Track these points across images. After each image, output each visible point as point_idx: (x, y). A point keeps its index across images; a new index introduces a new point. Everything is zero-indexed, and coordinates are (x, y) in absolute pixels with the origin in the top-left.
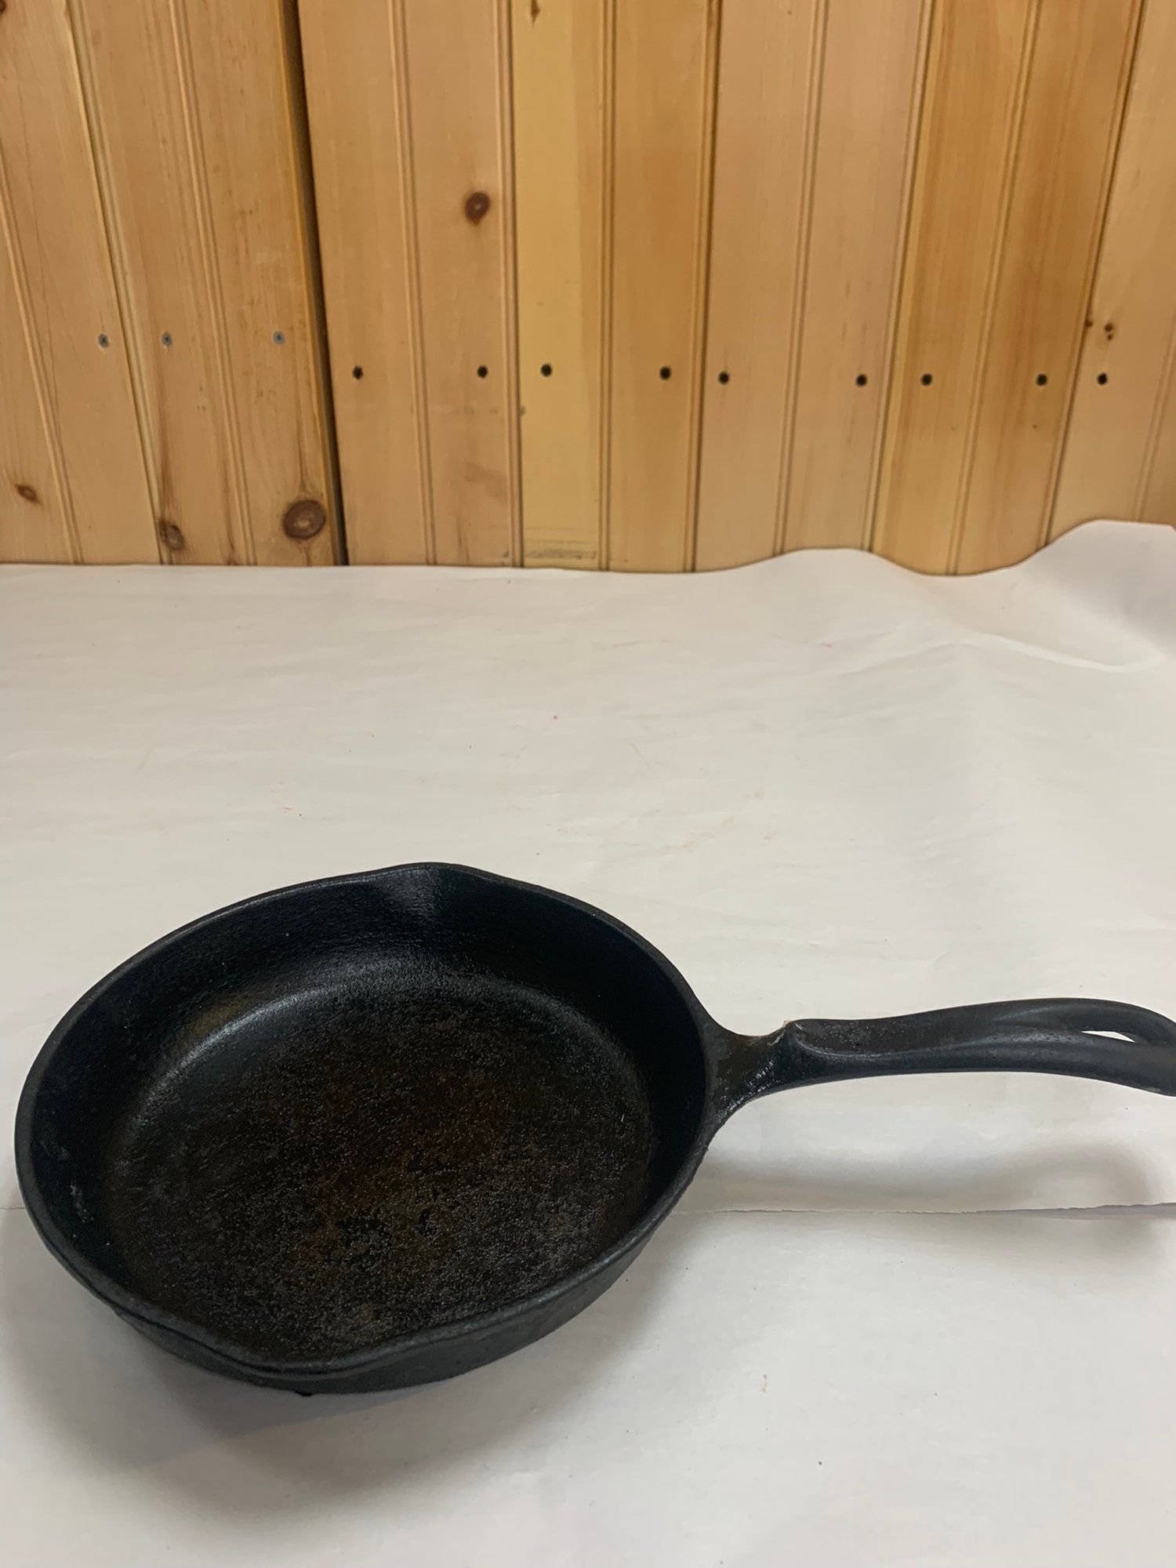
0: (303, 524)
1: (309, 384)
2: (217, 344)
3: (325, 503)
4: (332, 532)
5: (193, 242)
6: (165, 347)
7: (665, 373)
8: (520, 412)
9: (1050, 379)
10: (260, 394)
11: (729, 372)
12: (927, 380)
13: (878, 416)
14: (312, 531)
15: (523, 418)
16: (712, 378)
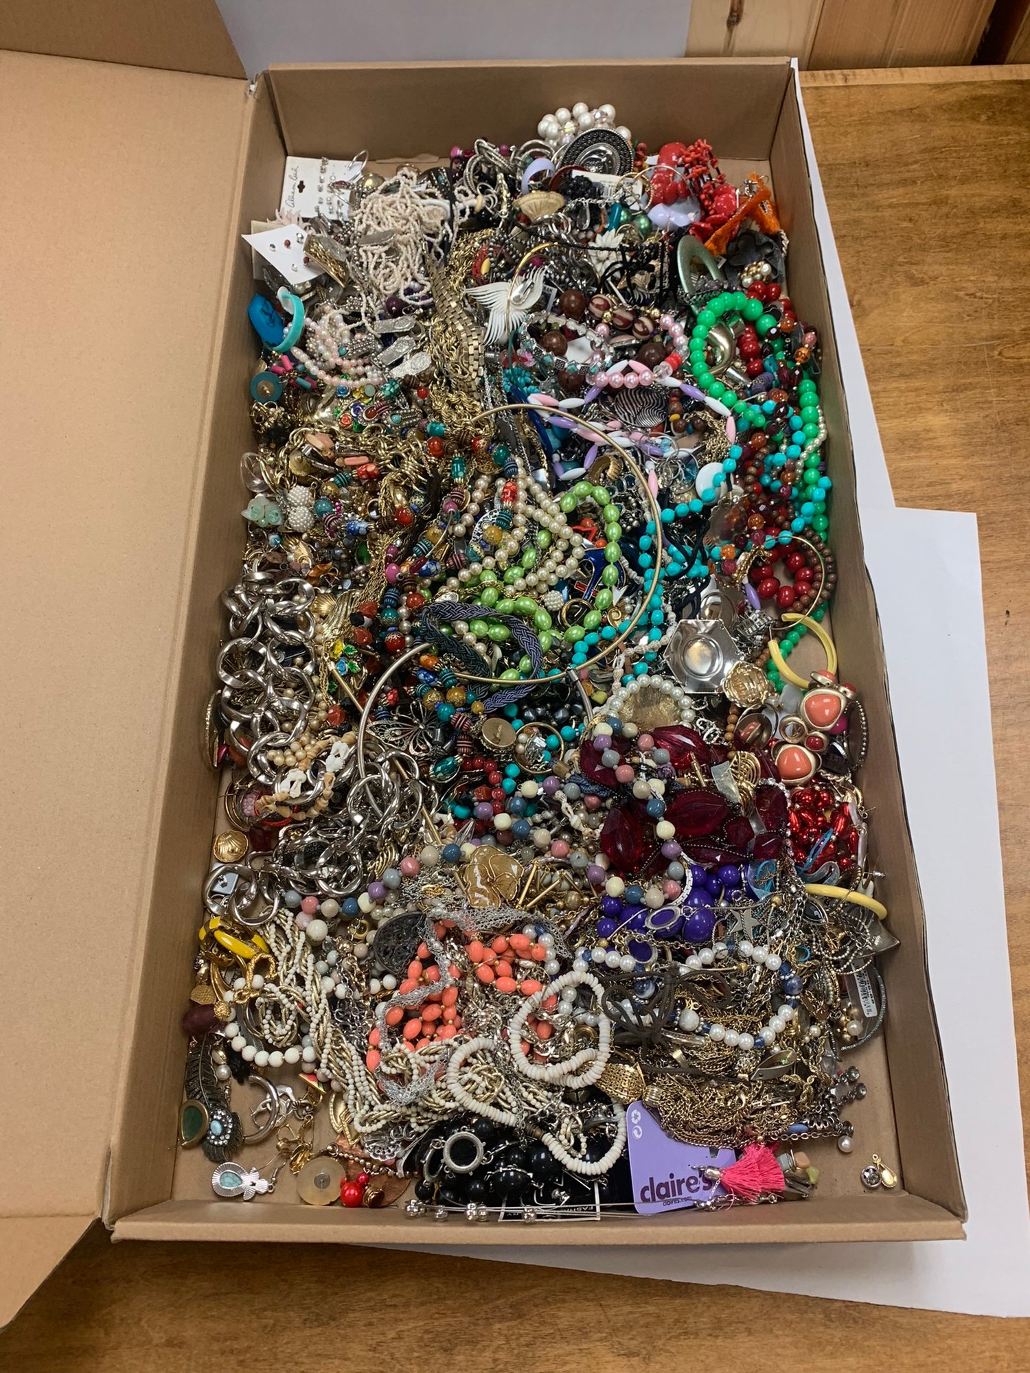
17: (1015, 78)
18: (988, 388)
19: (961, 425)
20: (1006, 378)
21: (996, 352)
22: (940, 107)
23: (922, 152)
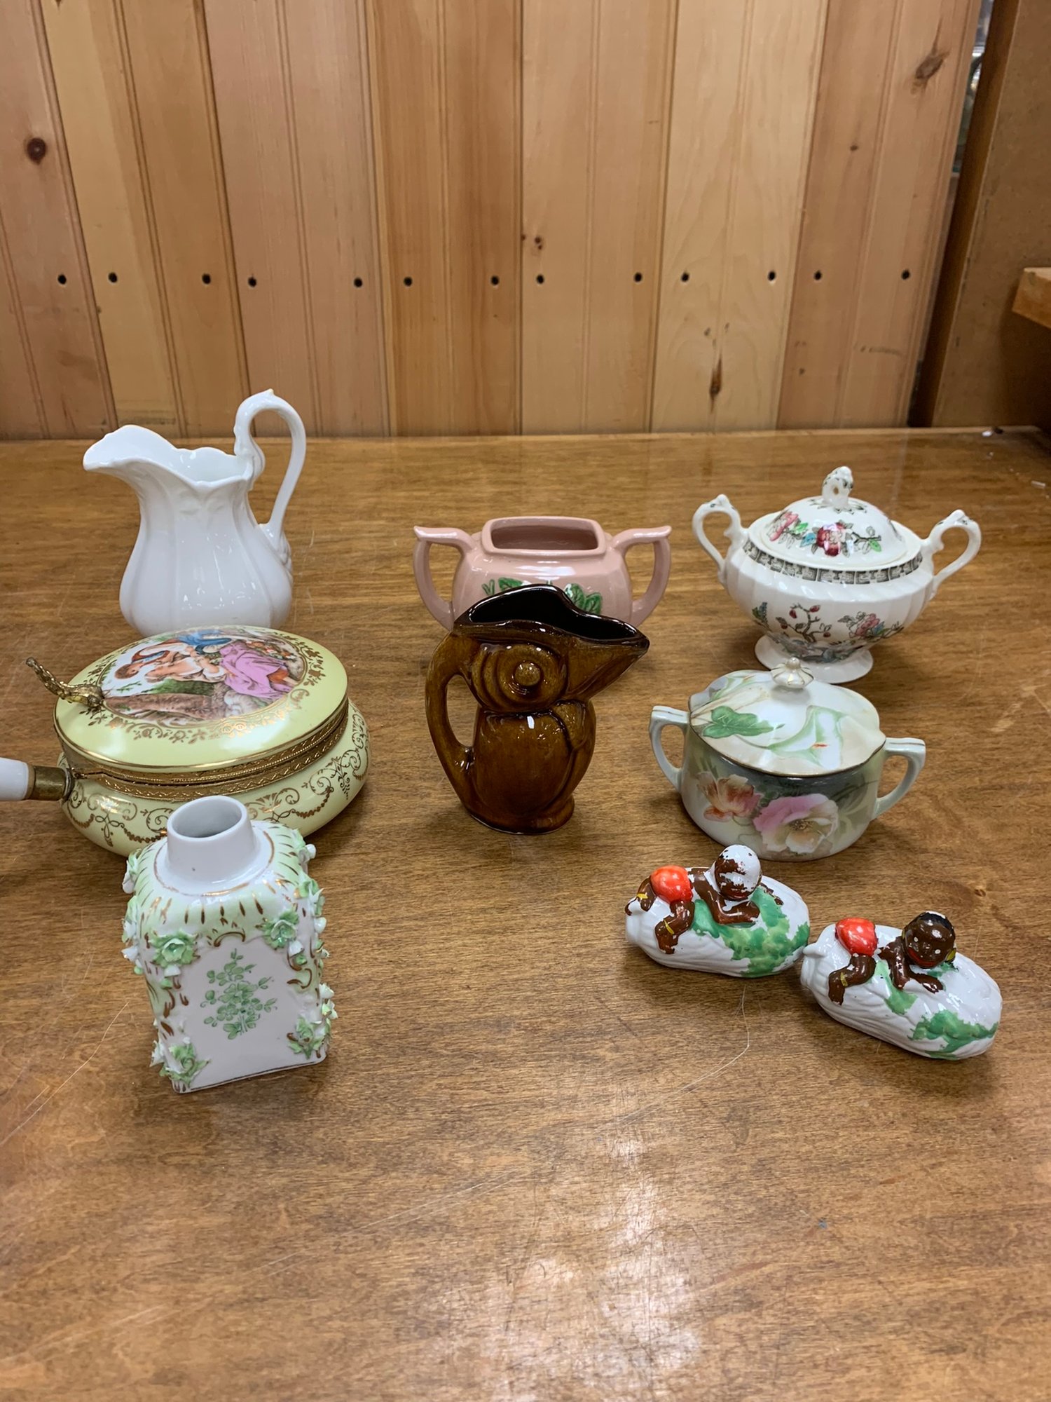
7: (207, 279)
8: (98, 311)
9: (501, 281)
11: (256, 277)
12: (408, 282)
13: (376, 311)
15: (101, 315)
16: (243, 282)
17: (942, 433)
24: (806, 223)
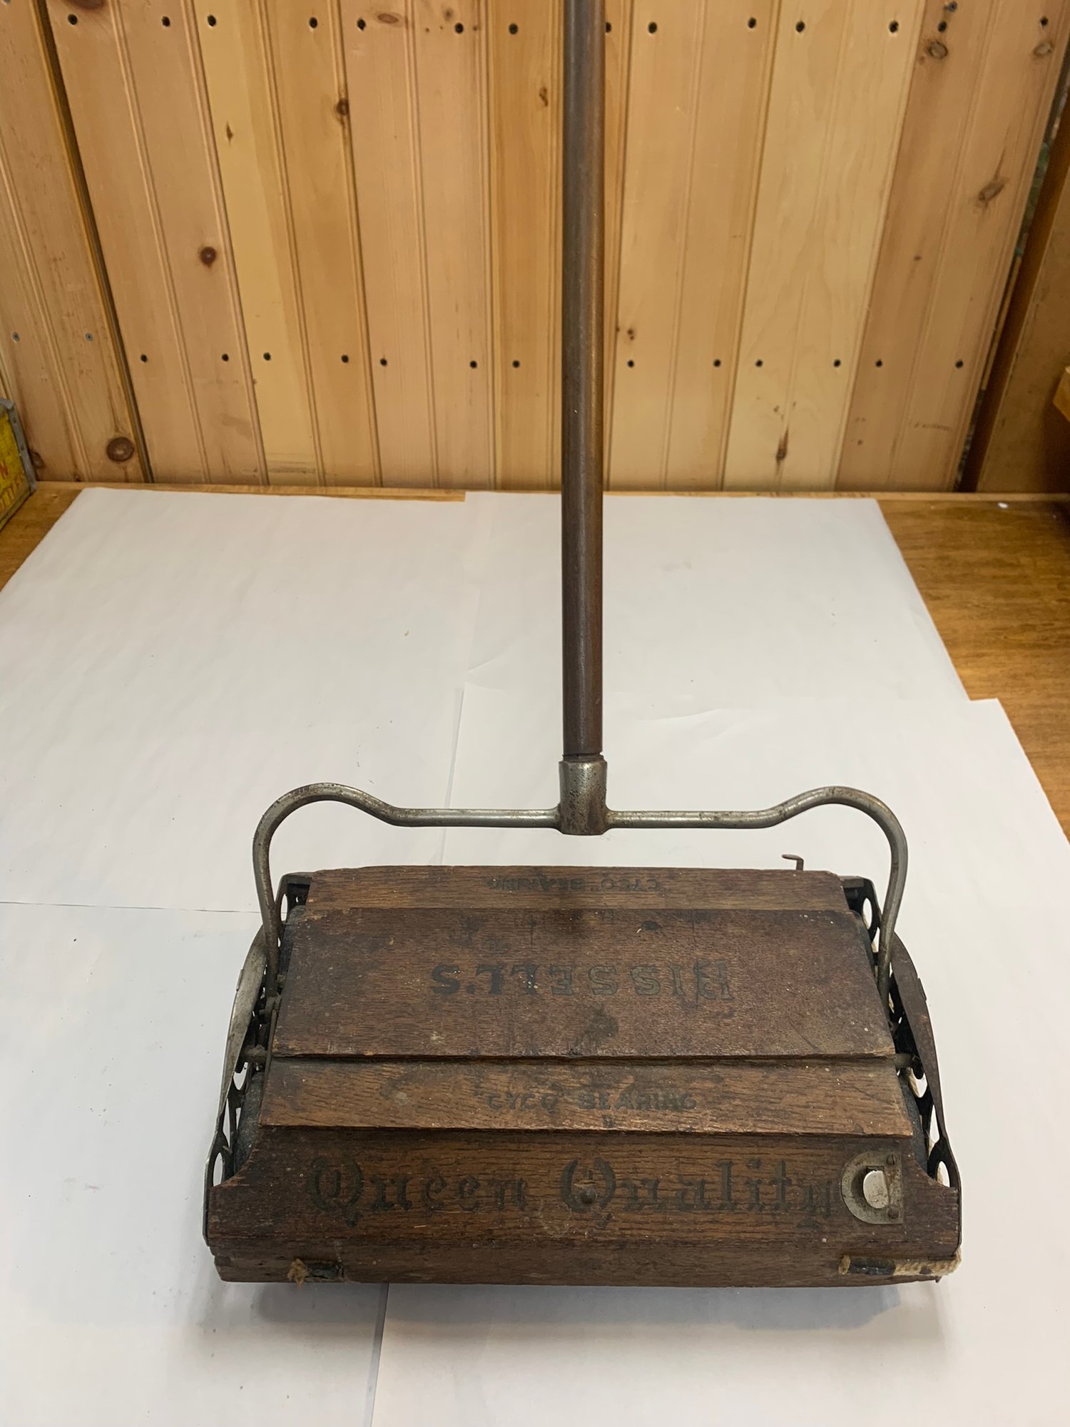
0: (120, 452)
1: (113, 366)
2: (49, 339)
3: (132, 439)
4: (139, 456)
5: (25, 278)
6: (15, 341)
7: (345, 359)
8: (254, 382)
10: (81, 372)
11: (387, 358)
12: (516, 364)
13: (488, 386)
14: (126, 457)
15: (255, 386)
16: (376, 364)
17: (984, 499)
18: (1000, 656)
19: (985, 675)
20: (1014, 651)
21: (1002, 637)
22: (935, 512)
23: (926, 533)
24: (870, 321)
